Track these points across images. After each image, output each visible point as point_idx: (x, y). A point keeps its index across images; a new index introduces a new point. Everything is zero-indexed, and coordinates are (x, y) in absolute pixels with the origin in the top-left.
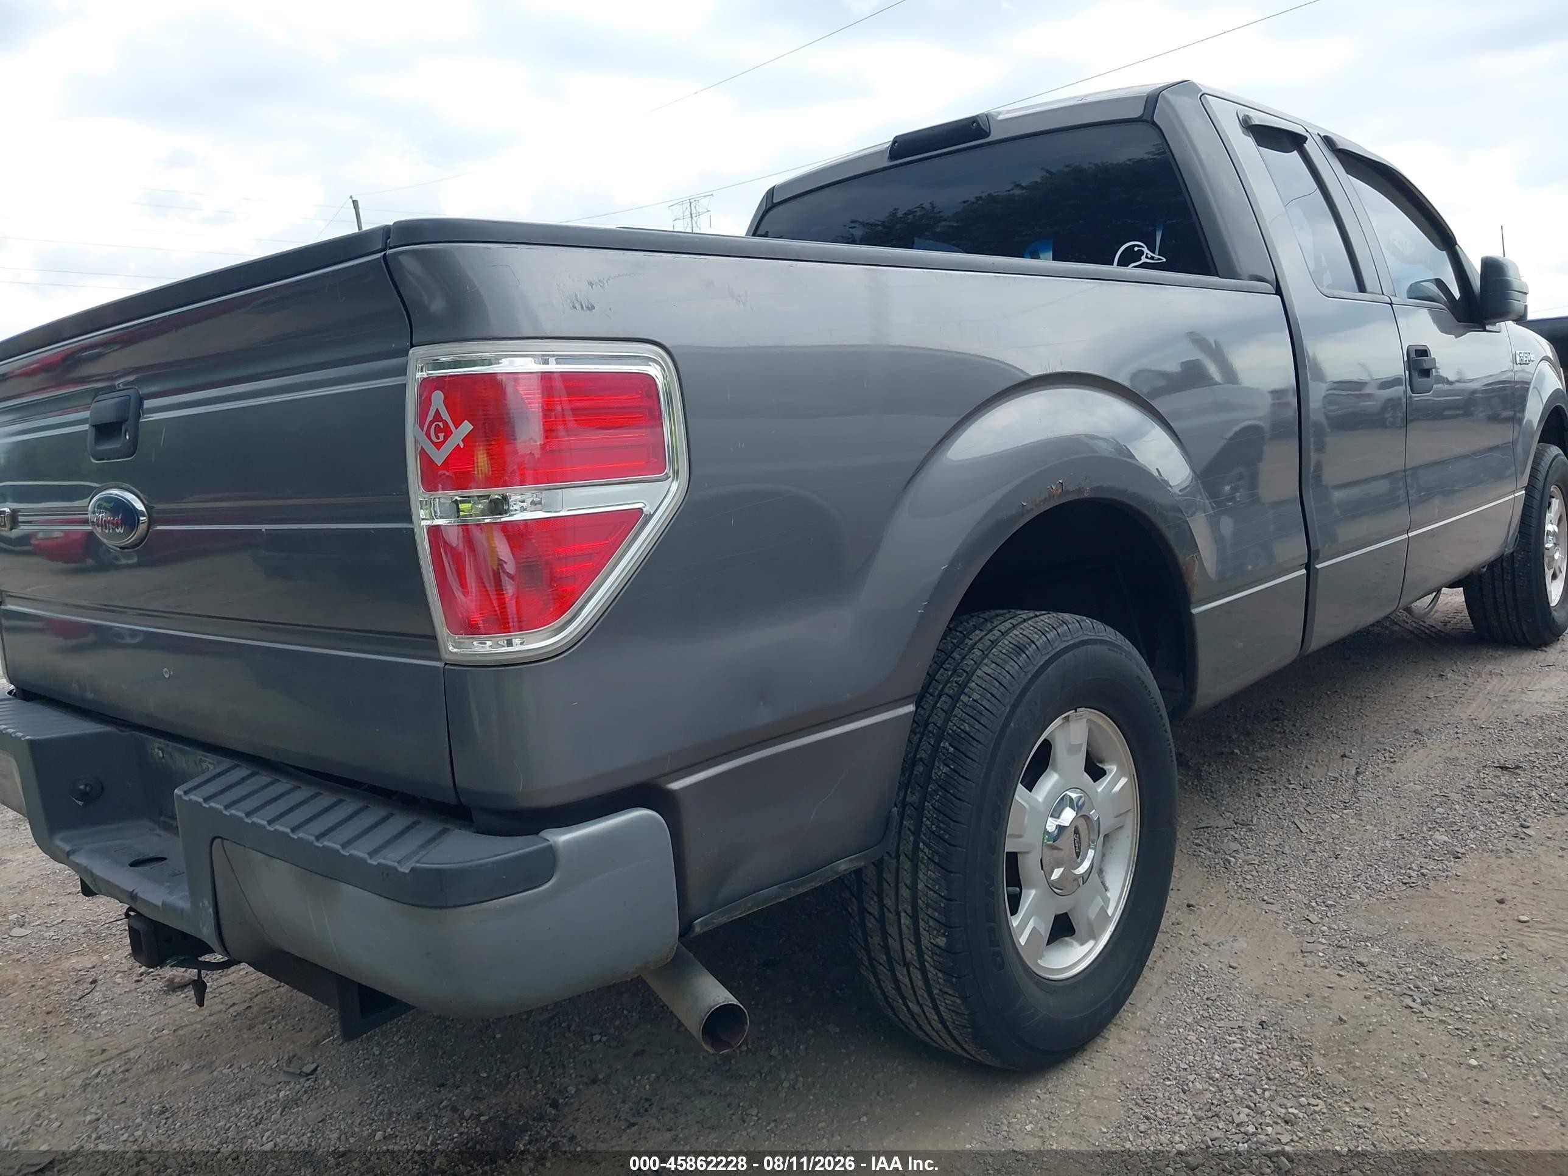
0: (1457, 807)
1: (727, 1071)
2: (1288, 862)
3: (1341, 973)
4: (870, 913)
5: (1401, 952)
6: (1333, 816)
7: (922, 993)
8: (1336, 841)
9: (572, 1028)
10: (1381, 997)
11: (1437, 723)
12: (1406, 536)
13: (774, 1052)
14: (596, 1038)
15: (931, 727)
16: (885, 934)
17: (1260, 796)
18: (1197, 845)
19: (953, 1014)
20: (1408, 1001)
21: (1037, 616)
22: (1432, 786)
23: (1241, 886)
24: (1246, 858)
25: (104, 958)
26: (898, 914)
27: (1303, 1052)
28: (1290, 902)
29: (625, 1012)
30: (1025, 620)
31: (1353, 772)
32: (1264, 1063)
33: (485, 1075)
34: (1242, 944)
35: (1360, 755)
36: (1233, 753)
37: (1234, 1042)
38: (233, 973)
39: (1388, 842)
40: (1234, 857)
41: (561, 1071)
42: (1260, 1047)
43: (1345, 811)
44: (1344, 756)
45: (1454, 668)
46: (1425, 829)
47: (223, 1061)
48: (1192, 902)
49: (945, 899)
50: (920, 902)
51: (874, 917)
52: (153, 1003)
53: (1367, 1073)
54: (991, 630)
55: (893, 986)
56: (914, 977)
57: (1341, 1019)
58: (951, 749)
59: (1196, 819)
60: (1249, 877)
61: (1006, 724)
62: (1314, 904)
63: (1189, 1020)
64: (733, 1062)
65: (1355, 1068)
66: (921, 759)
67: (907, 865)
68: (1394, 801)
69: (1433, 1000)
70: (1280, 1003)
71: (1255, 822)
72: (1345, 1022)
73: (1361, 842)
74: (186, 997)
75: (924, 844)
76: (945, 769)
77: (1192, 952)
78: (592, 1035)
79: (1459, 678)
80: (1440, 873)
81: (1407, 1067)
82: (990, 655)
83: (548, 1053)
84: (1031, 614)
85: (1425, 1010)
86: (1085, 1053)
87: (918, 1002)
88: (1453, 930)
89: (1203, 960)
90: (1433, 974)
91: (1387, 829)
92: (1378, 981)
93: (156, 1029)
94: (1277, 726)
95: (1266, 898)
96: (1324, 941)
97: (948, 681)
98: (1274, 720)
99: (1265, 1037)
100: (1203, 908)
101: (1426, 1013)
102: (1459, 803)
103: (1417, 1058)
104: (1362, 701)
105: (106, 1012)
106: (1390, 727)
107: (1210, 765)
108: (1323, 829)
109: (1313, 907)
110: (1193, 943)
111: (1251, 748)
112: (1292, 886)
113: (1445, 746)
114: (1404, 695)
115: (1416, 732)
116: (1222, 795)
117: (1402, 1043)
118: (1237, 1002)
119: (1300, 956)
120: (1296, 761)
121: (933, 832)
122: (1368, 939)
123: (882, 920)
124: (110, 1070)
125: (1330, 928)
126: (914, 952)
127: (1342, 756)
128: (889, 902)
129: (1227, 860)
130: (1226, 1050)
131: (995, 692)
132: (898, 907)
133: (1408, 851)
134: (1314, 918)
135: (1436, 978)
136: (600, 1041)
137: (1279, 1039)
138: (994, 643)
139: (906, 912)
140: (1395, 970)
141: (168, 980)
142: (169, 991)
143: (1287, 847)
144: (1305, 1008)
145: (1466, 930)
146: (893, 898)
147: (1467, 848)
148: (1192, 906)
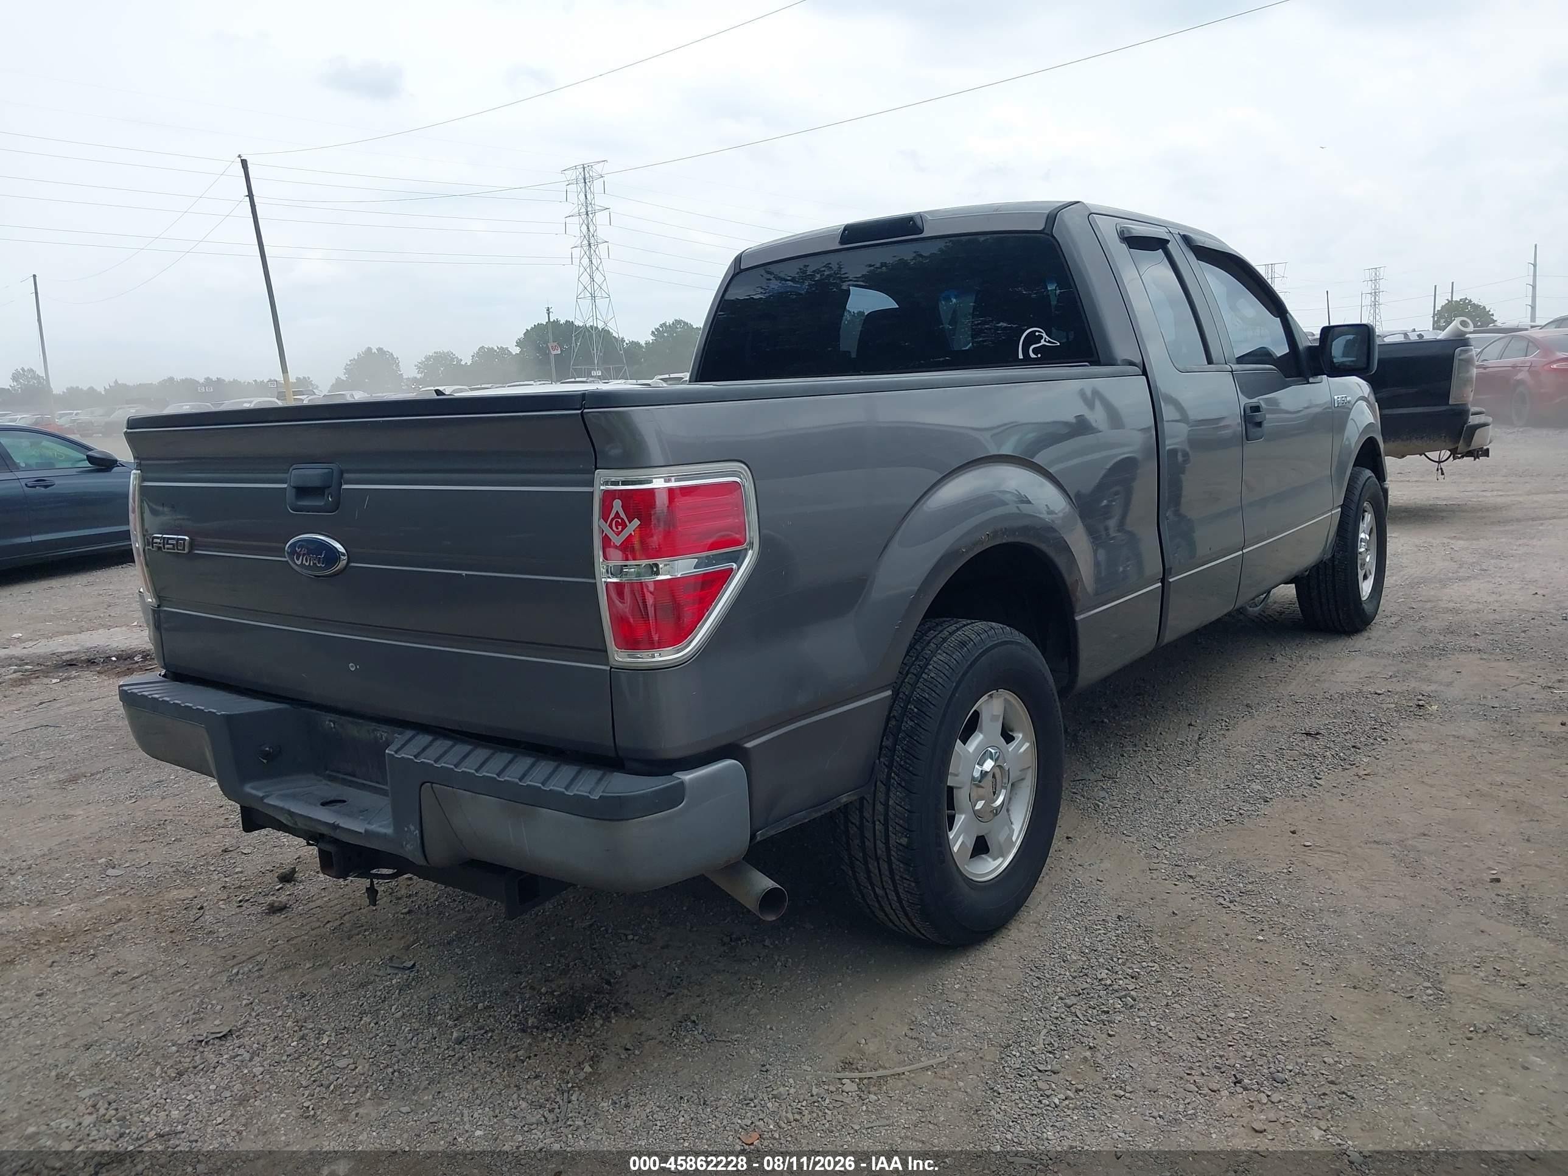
0: (1270, 764)
1: (734, 957)
2: (1142, 806)
3: (1176, 883)
4: (852, 823)
5: (1219, 868)
6: (1179, 771)
7: (887, 879)
8: (1180, 790)
9: (610, 931)
10: (1203, 898)
11: (1265, 698)
12: (1241, 552)
13: (767, 943)
14: (630, 937)
15: (901, 695)
16: (863, 837)
17: (1123, 756)
18: (1074, 793)
19: (909, 894)
20: (1221, 900)
21: (973, 623)
22: (1254, 749)
23: (1107, 824)
24: (1112, 803)
25: (201, 890)
26: (874, 823)
27: (1147, 933)
28: (1143, 835)
29: (648, 919)
30: (965, 625)
31: (1197, 738)
32: (1119, 942)
33: (550, 965)
34: (1106, 865)
35: (1203, 724)
36: (1103, 722)
37: (1100, 929)
38: (318, 899)
39: (1218, 790)
40: (1102, 803)
41: (608, 960)
42: (1117, 932)
43: (1188, 768)
44: (1190, 725)
45: (1283, 653)
46: (1245, 781)
47: (337, 961)
48: (1069, 836)
49: (909, 811)
50: (890, 814)
51: (856, 826)
52: (259, 922)
53: (1189, 946)
54: (942, 631)
55: (866, 876)
56: (882, 868)
57: (1174, 913)
58: (916, 710)
59: (1073, 774)
60: (1113, 817)
61: (953, 694)
62: (1160, 836)
63: (1067, 916)
64: (737, 950)
65: (1181, 943)
66: (894, 717)
67: (882, 788)
68: (1225, 760)
69: (1238, 899)
70: (1132, 904)
71: (1118, 776)
72: (1176, 914)
73: (1198, 791)
74: (286, 917)
75: (895, 774)
76: (911, 723)
77: (1070, 870)
78: (626, 935)
79: (1286, 661)
80: (1253, 813)
81: (1217, 942)
82: (942, 647)
83: (595, 949)
84: (969, 622)
85: (1231, 905)
86: (994, 939)
87: (883, 887)
88: (1257, 853)
89: (1078, 876)
90: (1239, 882)
91: (1218, 781)
92: (1202, 888)
93: (272, 940)
94: (1139, 700)
95: (1125, 832)
96: (1166, 862)
97: (913, 664)
98: (1137, 694)
99: (1121, 926)
100: (1078, 840)
101: (1232, 907)
102: (1272, 761)
103: (1223, 936)
104: (1208, 680)
105: (222, 929)
106: (1229, 702)
107: (1084, 731)
108: (1170, 782)
109: (1159, 838)
110: (1071, 864)
111: (1117, 718)
112: (1145, 823)
113: (1267, 717)
114: (1242, 675)
115: (1247, 706)
116: (1094, 755)
117: (1214, 927)
118: (1102, 904)
119: (1149, 872)
120: (1152, 729)
121: (901, 766)
122: (1197, 859)
123: (861, 828)
124: (246, 969)
125: (1170, 853)
126: (884, 850)
127: (1189, 725)
128: (866, 815)
129: (1097, 804)
130: (1094, 935)
131: (946, 672)
132: (873, 818)
133: (1231, 797)
134: (1159, 845)
135: (1241, 885)
136: (633, 939)
137: (1130, 927)
138: (945, 640)
139: (879, 821)
140: (1214, 880)
141: (269, 905)
142: (270, 913)
143: (1143, 795)
144: (1149, 907)
145: (1266, 852)
146: (871, 812)
147: (1274, 794)
148: (1070, 838)
